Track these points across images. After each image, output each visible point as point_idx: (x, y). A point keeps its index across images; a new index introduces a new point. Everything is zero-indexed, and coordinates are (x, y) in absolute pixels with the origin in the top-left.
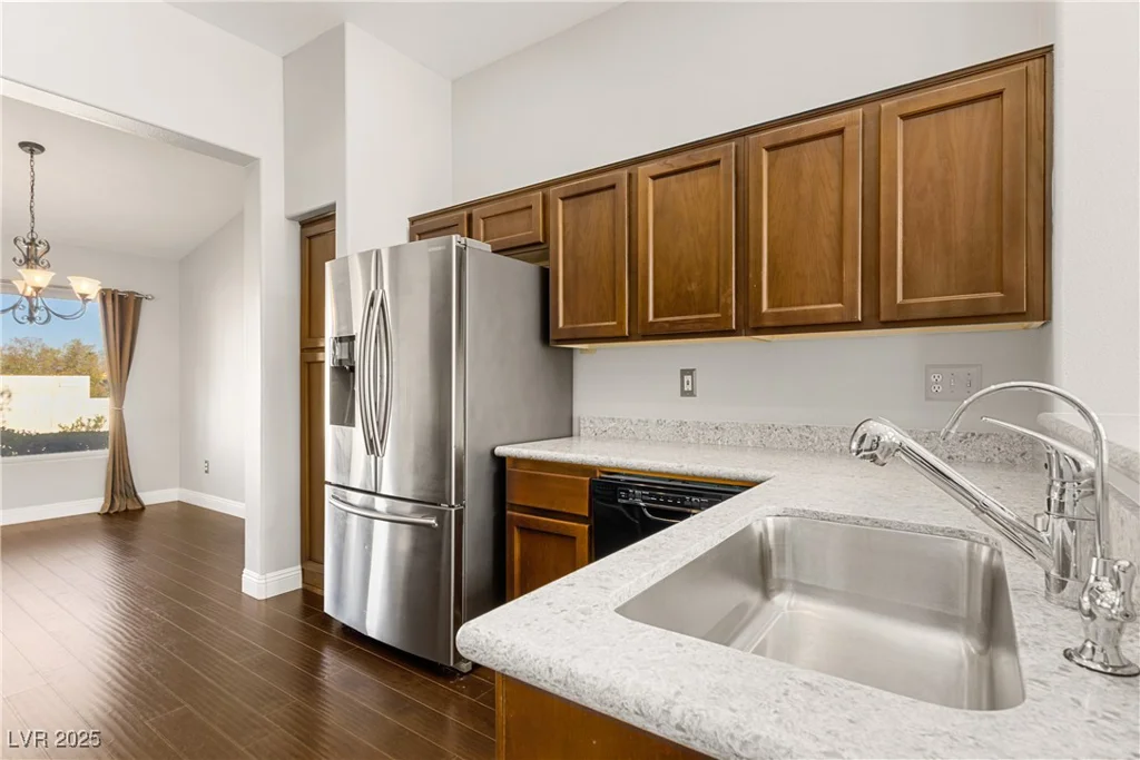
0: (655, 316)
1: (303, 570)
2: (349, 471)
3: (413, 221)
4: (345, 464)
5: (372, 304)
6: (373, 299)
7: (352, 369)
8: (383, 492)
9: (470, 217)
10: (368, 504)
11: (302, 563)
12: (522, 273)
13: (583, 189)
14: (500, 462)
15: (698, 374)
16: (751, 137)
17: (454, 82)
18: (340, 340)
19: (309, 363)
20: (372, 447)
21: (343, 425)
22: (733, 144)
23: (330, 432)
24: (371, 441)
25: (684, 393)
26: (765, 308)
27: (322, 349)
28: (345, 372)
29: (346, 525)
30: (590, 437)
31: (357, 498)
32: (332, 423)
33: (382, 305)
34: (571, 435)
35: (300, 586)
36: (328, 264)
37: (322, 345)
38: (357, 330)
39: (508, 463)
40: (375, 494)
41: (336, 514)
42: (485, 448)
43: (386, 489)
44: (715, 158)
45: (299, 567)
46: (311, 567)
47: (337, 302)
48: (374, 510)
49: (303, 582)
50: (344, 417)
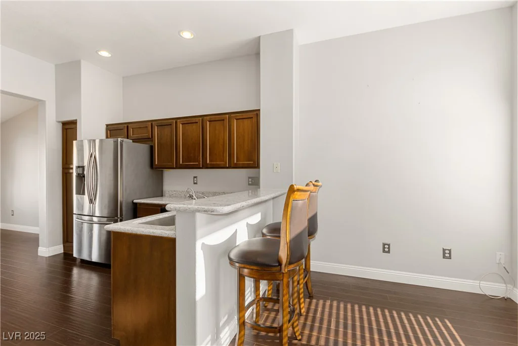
0: (182, 162)
1: (64, 246)
2: (83, 209)
3: (107, 125)
4: (81, 207)
5: (91, 156)
6: (91, 155)
7: (84, 176)
8: (96, 215)
9: (128, 127)
10: (91, 219)
11: (63, 244)
12: (144, 148)
13: (163, 124)
14: (135, 205)
15: (198, 178)
16: (205, 118)
17: (123, 78)
18: (79, 167)
19: (66, 173)
20: (91, 201)
21: (80, 194)
22: (201, 119)
23: (75, 197)
24: (91, 200)
25: (194, 183)
26: (208, 162)
27: (72, 168)
28: (81, 177)
29: (82, 227)
30: (168, 197)
31: (86, 218)
32: (76, 194)
33: (95, 157)
34: (162, 196)
35: (62, 252)
36: (75, 142)
37: (71, 167)
38: (86, 164)
39: (138, 205)
40: (92, 216)
41: (78, 224)
42: (131, 201)
43: (97, 214)
44: (197, 121)
45: (62, 245)
46: (68, 244)
47: (78, 154)
48: (93, 221)
49: (64, 250)
50: (81, 191)
